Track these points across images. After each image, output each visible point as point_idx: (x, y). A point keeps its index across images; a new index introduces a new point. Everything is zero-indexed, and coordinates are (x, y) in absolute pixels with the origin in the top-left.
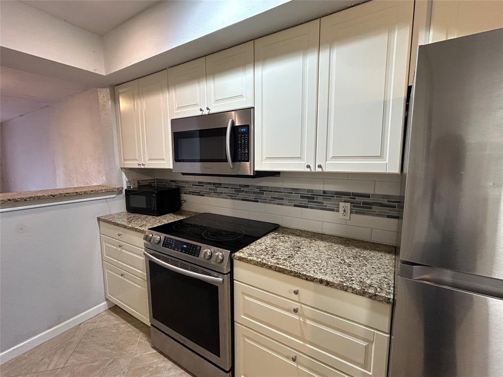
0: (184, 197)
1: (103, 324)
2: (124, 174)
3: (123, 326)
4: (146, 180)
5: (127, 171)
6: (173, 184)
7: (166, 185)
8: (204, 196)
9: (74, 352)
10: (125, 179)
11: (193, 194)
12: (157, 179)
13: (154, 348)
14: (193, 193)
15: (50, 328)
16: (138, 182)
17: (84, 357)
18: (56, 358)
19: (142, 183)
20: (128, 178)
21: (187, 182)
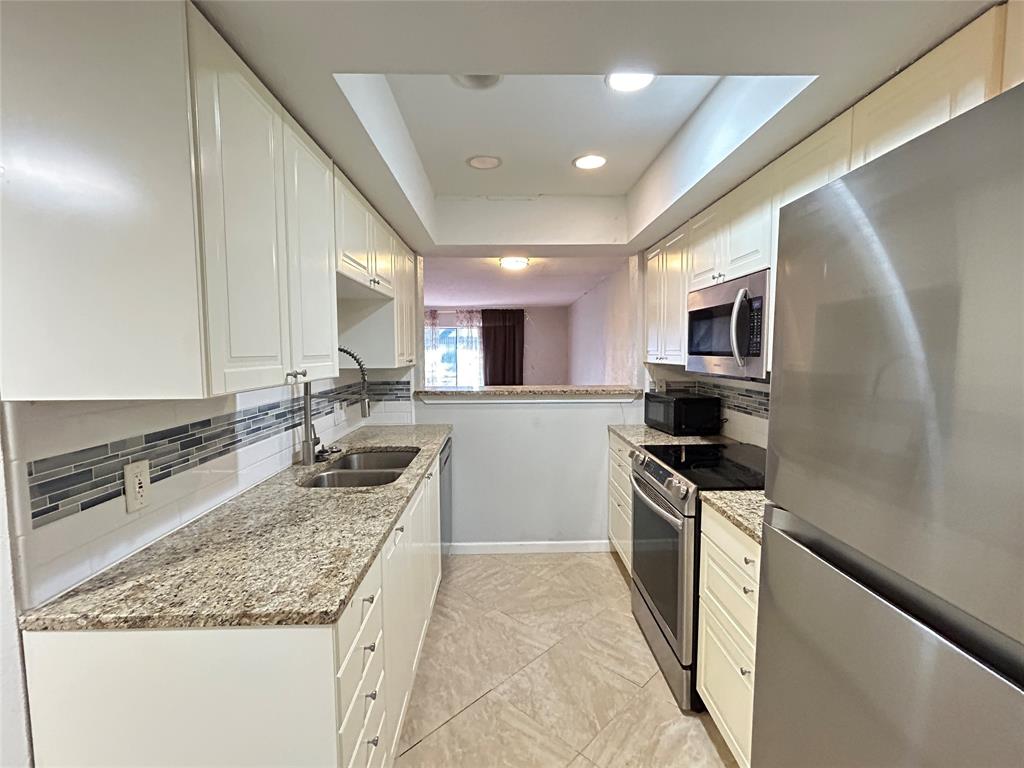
0: (728, 413)
1: (599, 564)
2: (647, 372)
3: (614, 575)
4: (679, 382)
5: (653, 367)
6: (717, 391)
7: (707, 392)
8: (750, 414)
9: (562, 573)
10: (648, 378)
11: (739, 411)
12: (699, 382)
13: (633, 613)
14: (739, 408)
15: (550, 540)
16: (667, 384)
17: (566, 582)
18: (545, 570)
19: (673, 387)
20: (652, 377)
21: (731, 389)
